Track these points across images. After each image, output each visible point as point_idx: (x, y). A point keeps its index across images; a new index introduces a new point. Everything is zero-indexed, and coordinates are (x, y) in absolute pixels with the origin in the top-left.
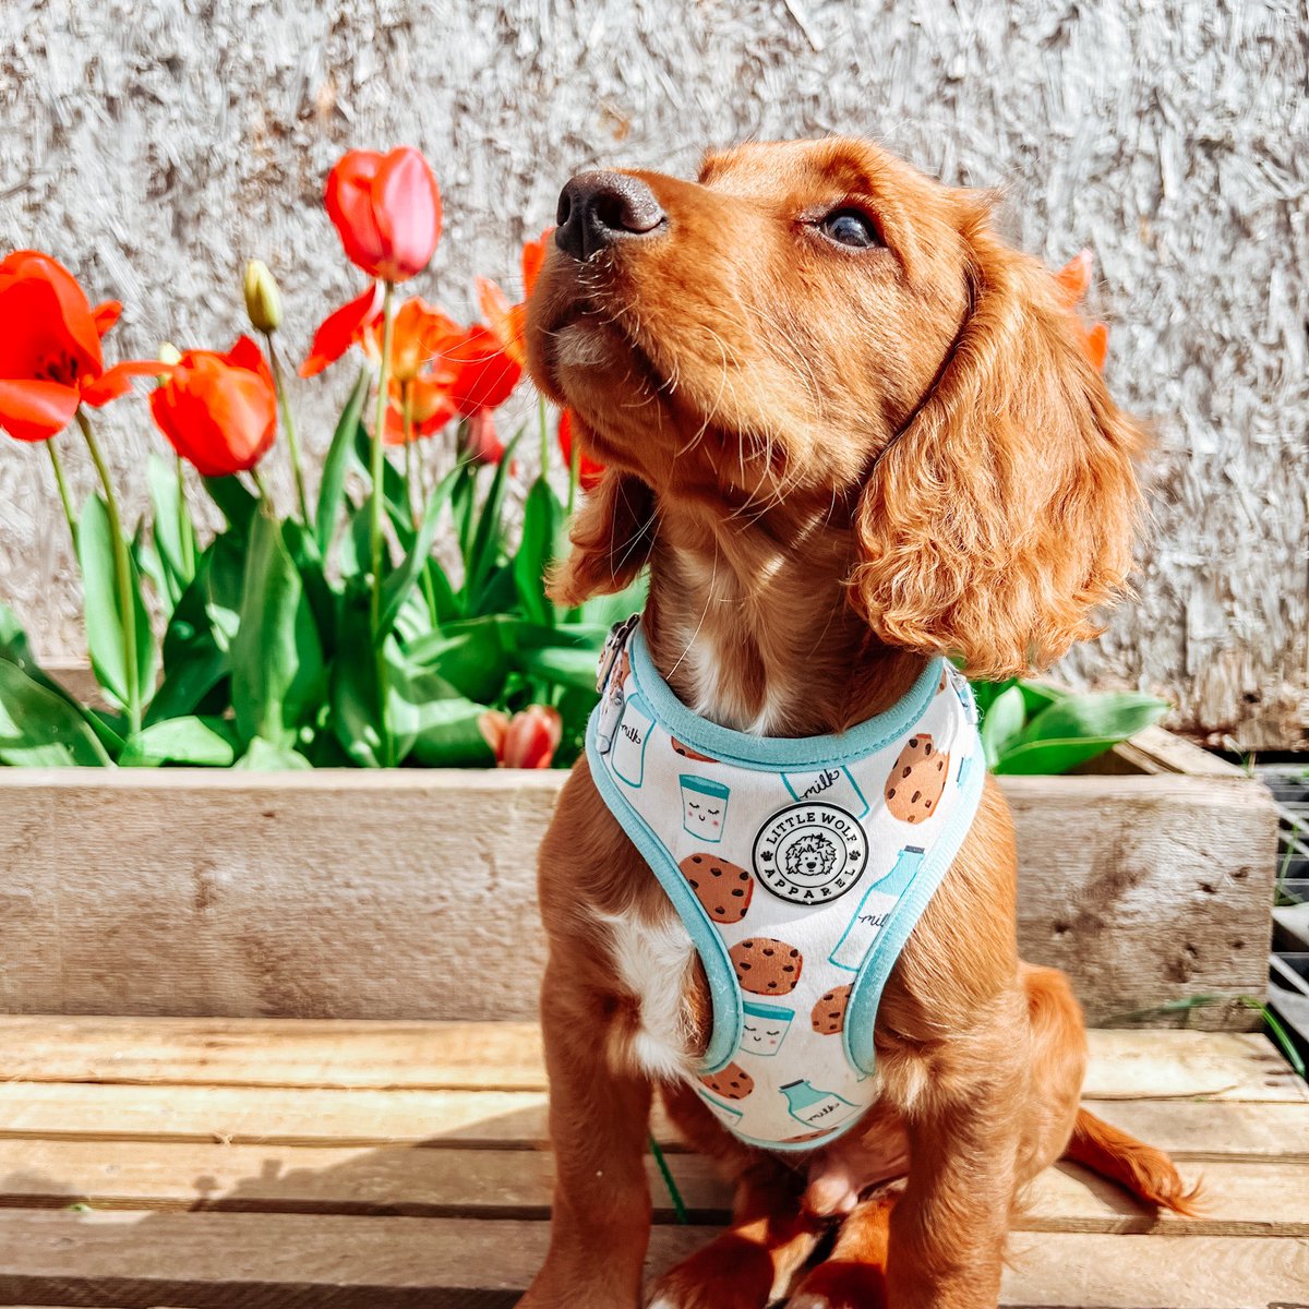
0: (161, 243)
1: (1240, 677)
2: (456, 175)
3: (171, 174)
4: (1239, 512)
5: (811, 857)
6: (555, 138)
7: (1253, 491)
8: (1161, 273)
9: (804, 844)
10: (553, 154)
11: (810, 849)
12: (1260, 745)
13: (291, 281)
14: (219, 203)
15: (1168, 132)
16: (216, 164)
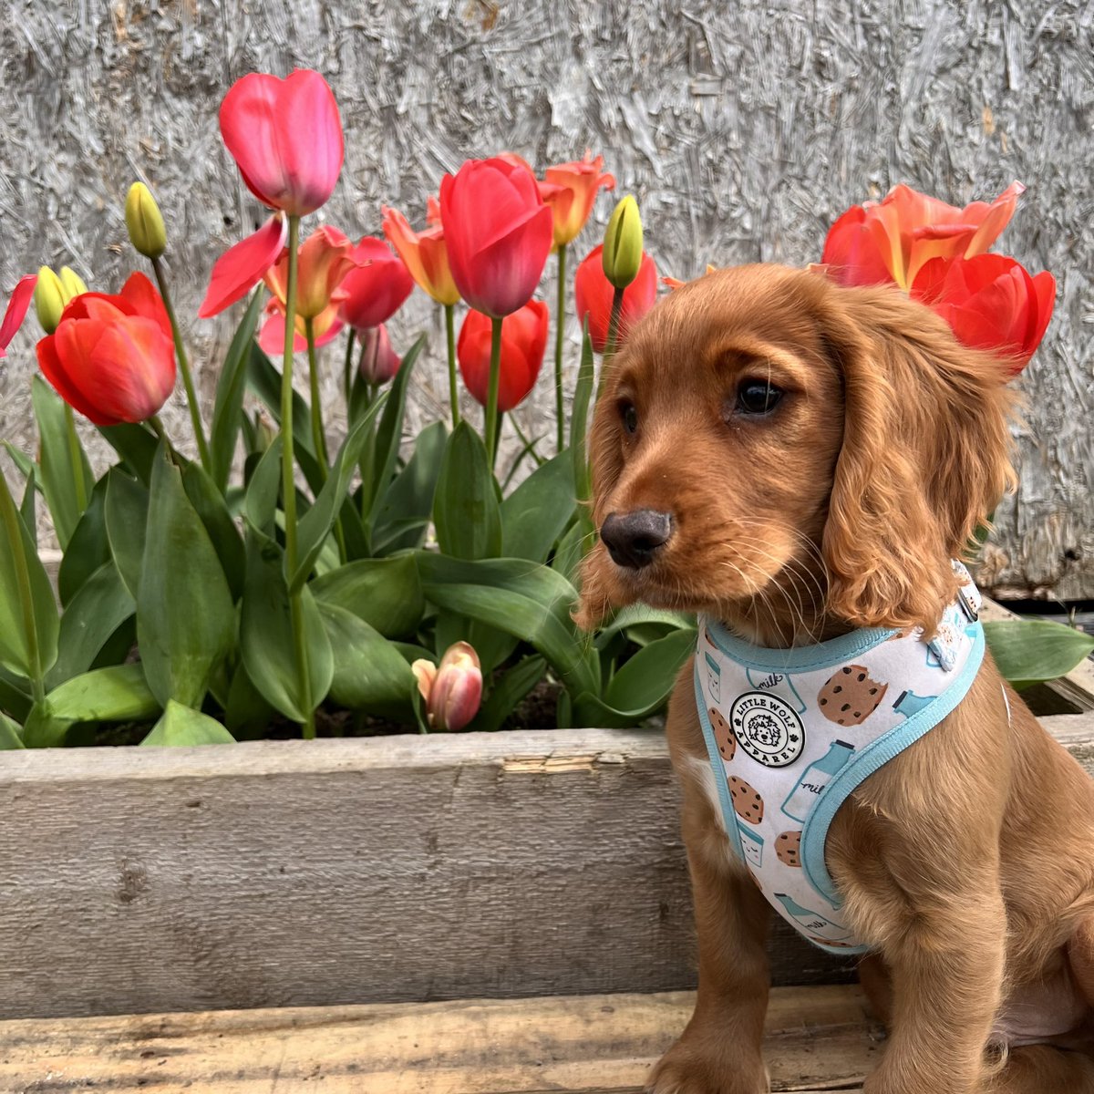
0: (23, 133)
1: (1064, 536)
2: (325, 63)
3: (30, 61)
4: (1067, 386)
5: (765, 731)
6: (424, 26)
7: (1080, 368)
8: (1003, 163)
9: (760, 720)
10: (422, 42)
11: (763, 725)
12: (1079, 596)
13: (163, 173)
14: (84, 93)
15: (1013, 24)
16: (77, 49)
